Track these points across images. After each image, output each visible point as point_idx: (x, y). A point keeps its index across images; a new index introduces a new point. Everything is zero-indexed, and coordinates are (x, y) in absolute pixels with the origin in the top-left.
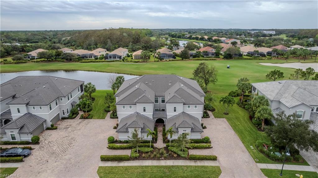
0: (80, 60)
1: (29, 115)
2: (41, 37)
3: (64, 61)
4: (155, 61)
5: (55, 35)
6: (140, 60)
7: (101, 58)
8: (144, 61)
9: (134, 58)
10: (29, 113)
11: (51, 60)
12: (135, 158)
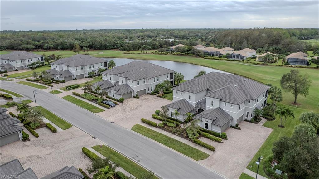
0: (206, 56)
1: (126, 85)
2: (194, 35)
3: (193, 56)
4: (277, 65)
5: (208, 33)
6: (261, 63)
7: (225, 57)
8: (264, 64)
9: (257, 60)
10: (127, 84)
11: (184, 54)
12: (159, 127)
